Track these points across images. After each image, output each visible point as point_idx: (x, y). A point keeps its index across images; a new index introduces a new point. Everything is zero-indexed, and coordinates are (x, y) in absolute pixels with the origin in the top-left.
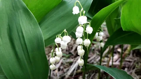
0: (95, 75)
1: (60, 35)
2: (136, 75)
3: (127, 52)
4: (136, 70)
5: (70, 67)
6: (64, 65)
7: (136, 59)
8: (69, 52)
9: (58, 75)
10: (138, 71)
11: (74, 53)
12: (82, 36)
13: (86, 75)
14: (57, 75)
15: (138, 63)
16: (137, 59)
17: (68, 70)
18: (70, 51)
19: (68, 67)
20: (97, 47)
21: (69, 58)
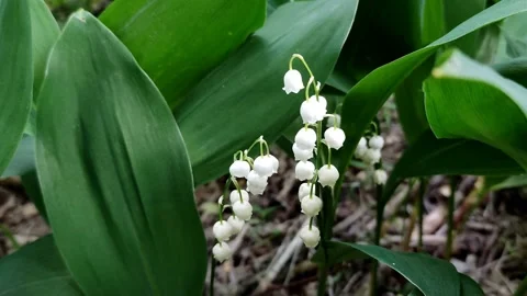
0: (360, 279)
1: (246, 152)
2: (506, 280)
3: (473, 199)
4: (505, 262)
5: (273, 251)
6: (253, 244)
7: (505, 223)
8: (269, 197)
9: (234, 279)
10: (513, 264)
11: (289, 203)
12: (312, 156)
13: (331, 280)
14: (228, 281)
15: (512, 237)
16: (511, 224)
17: (267, 263)
18: (273, 196)
19: (268, 251)
20: (370, 181)
21: (269, 219)
